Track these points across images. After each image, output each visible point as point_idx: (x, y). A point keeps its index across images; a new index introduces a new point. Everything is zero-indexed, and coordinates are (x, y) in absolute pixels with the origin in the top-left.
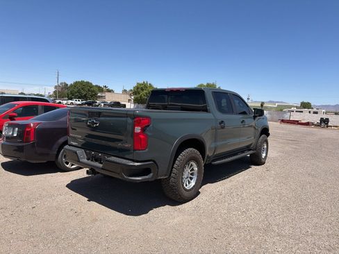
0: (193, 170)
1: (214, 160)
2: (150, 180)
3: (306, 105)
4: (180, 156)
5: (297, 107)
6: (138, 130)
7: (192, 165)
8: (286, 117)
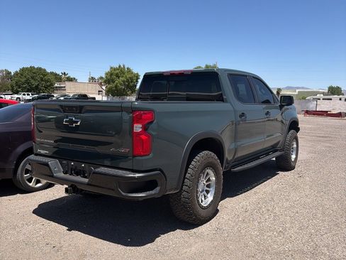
0: (209, 180)
1: (234, 166)
2: (156, 196)
3: (334, 91)
4: (193, 163)
5: (323, 93)
6: (138, 128)
7: (208, 174)
8: (312, 107)
